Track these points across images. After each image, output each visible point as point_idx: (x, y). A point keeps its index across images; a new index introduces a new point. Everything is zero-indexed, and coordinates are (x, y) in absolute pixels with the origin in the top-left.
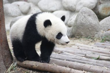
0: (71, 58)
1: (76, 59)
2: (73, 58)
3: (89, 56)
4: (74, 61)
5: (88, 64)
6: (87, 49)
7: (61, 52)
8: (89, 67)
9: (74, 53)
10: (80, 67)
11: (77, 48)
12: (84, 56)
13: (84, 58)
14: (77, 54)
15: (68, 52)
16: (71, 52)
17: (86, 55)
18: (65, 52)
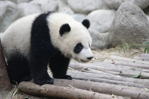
0: (98, 78)
1: (106, 78)
2: (101, 78)
3: (126, 73)
4: (101, 82)
5: (122, 84)
6: (125, 63)
7: (85, 69)
8: (120, 90)
9: (104, 71)
10: (107, 89)
11: (112, 62)
12: (119, 73)
13: (118, 76)
14: (108, 71)
15: (96, 69)
16: (101, 69)
17: (121, 72)
18: (92, 69)
